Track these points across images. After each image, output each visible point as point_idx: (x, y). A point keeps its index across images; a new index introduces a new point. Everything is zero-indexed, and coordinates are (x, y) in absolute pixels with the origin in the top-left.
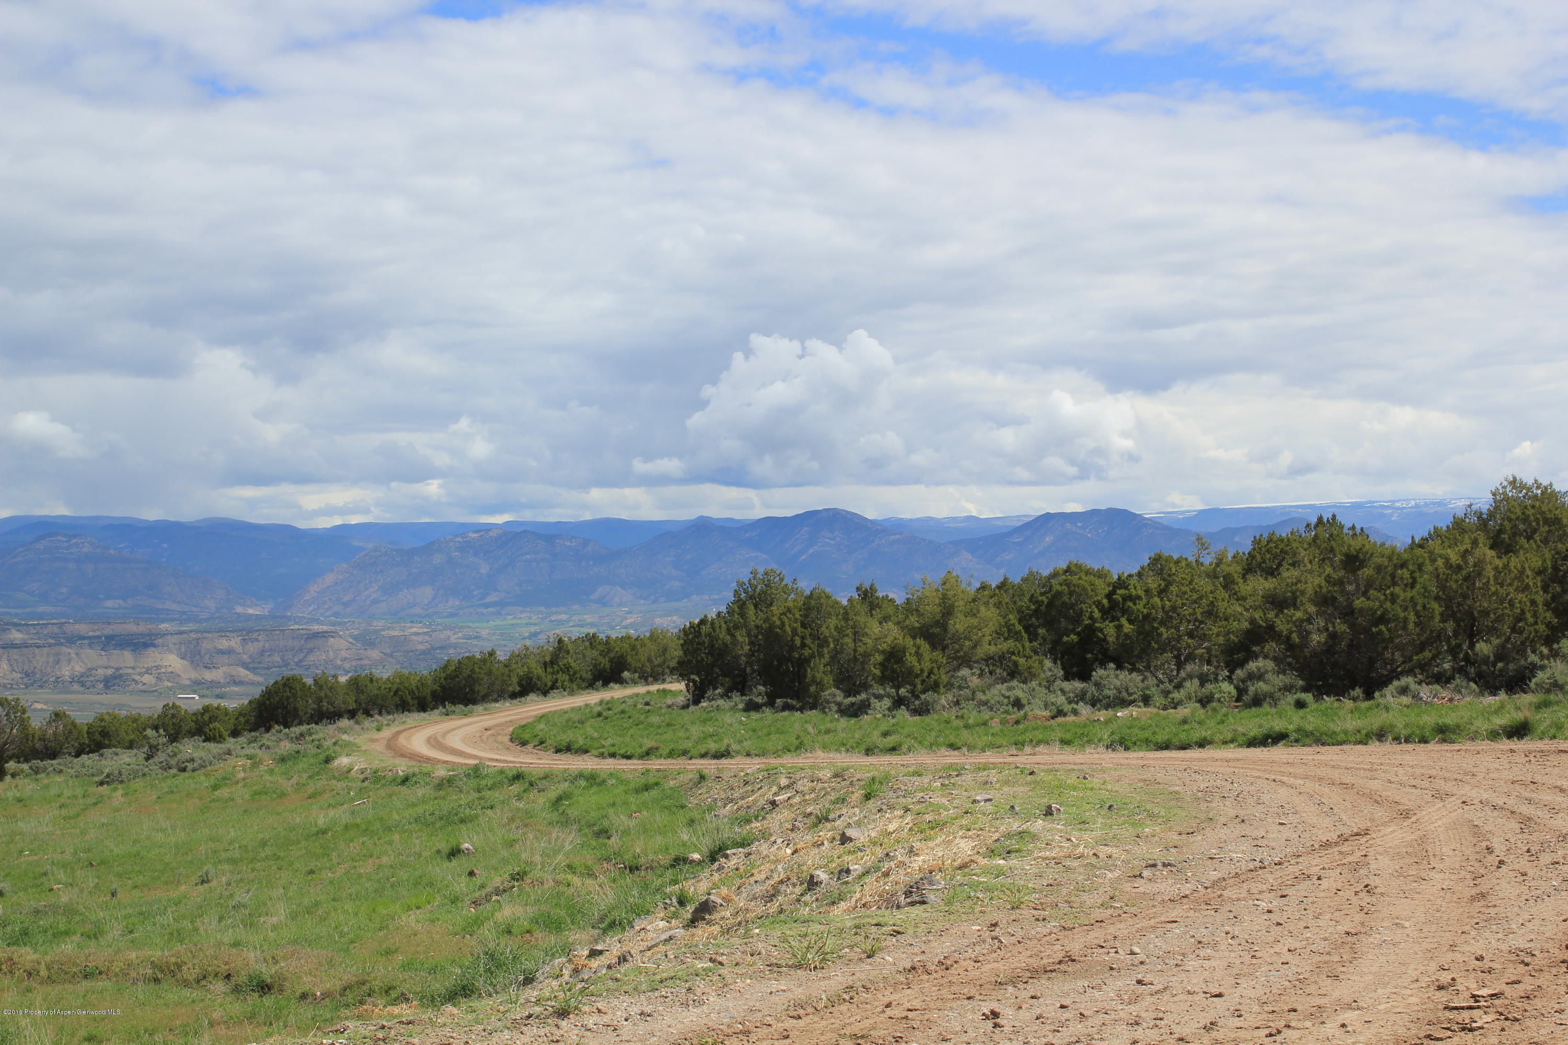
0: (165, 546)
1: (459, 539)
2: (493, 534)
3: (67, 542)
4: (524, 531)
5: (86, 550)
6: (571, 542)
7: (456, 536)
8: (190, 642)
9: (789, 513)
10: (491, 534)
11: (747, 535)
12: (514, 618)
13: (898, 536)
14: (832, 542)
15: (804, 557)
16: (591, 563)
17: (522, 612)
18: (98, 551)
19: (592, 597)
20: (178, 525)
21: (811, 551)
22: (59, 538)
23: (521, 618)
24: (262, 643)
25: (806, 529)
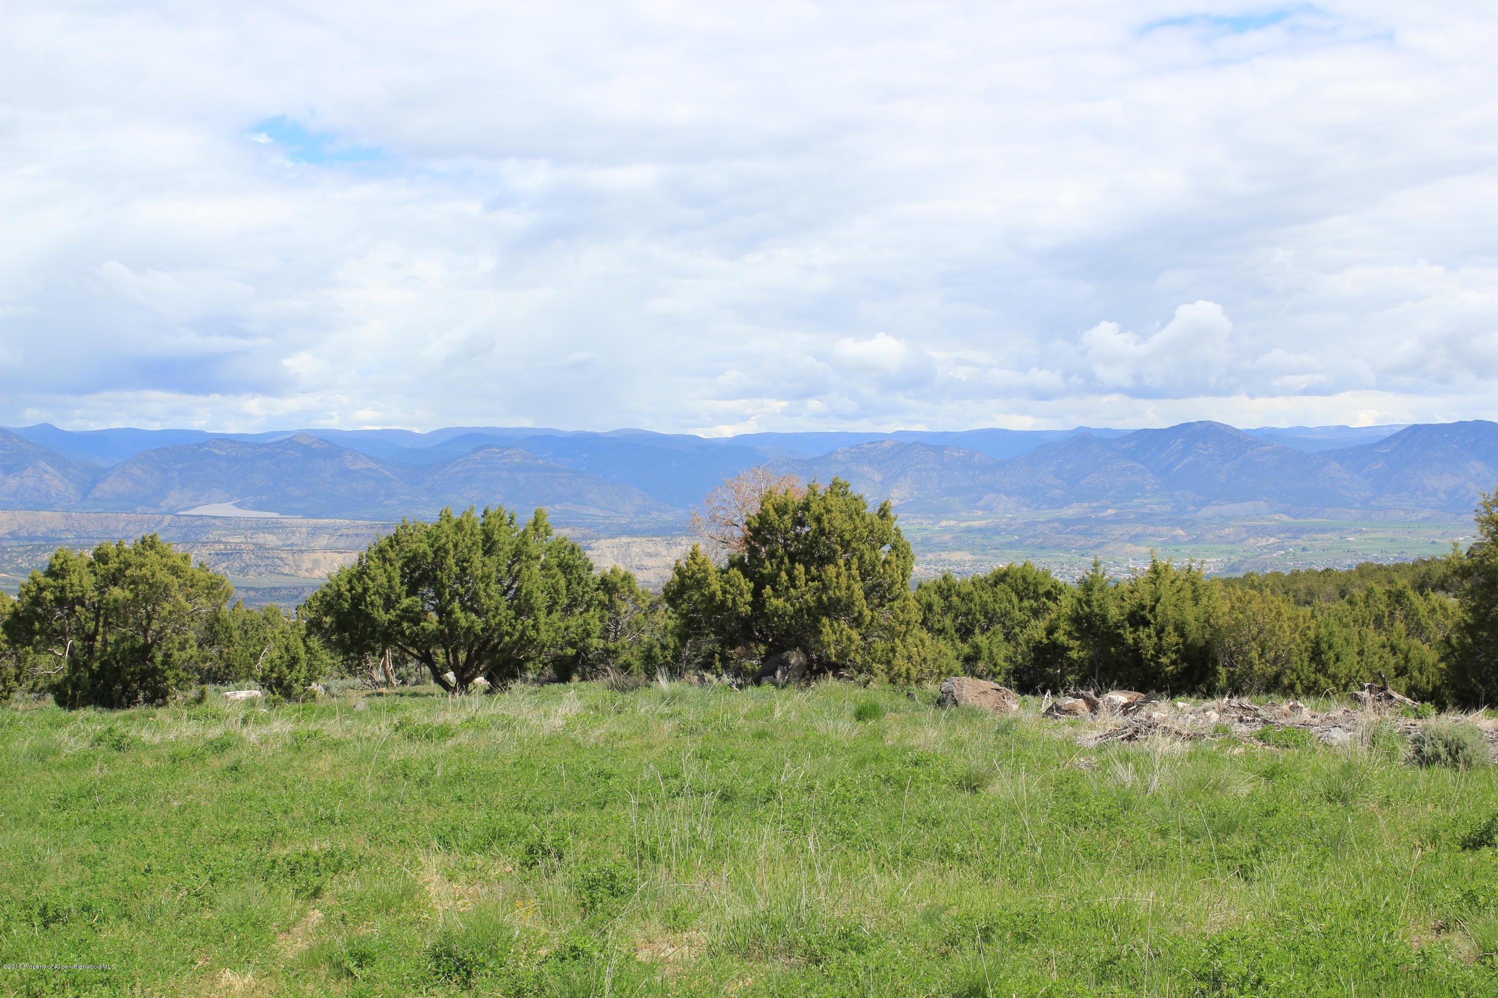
0: (585, 455)
1: (854, 450)
2: (886, 445)
3: (500, 453)
4: (915, 443)
5: (517, 460)
6: (959, 453)
7: (852, 447)
8: (622, 546)
9: (1165, 425)
10: (884, 445)
11: (1124, 446)
12: (907, 523)
13: (1269, 447)
14: (1206, 453)
15: (1178, 467)
16: (978, 472)
17: (913, 518)
18: (528, 461)
19: (978, 504)
20: (595, 437)
21: (1186, 461)
22: (494, 450)
23: (913, 524)
24: (685, 547)
25: (1180, 440)
